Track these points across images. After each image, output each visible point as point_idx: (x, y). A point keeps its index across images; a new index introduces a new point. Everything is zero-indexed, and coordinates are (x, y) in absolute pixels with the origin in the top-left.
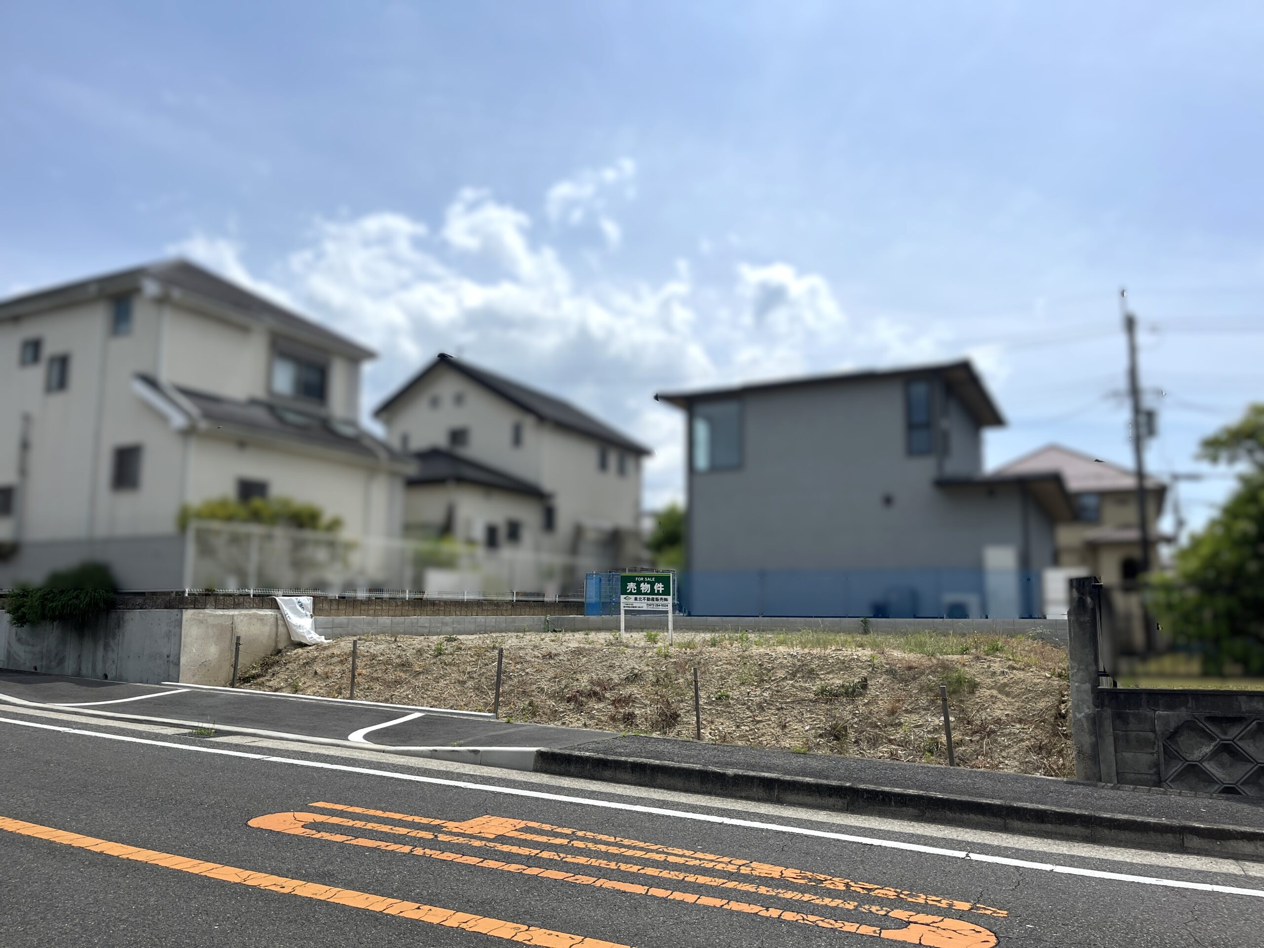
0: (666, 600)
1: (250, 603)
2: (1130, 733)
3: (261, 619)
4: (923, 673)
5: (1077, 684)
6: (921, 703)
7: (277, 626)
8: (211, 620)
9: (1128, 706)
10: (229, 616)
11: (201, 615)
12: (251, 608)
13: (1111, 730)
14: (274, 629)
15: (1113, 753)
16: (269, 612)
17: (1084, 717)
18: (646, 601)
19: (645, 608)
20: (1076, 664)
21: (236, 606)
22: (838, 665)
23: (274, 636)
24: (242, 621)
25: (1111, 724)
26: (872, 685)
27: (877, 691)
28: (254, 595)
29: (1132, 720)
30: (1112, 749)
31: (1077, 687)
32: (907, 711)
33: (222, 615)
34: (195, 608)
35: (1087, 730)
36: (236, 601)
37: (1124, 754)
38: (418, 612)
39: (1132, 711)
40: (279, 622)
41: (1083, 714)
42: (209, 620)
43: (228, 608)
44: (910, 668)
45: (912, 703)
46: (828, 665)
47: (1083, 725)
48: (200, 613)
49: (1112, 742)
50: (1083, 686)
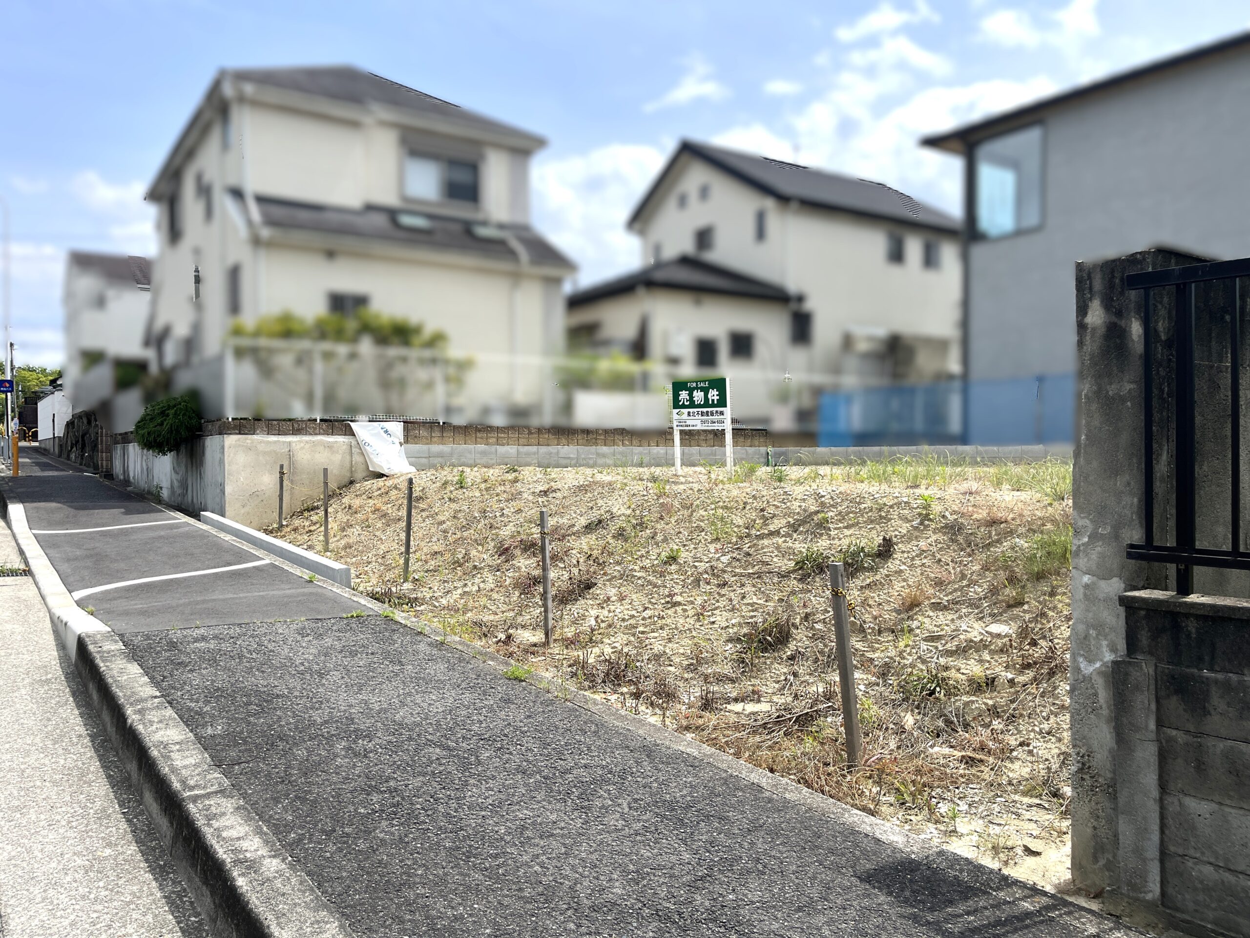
0: (722, 413)
1: (315, 429)
2: (1210, 742)
3: (330, 447)
4: (1011, 533)
5: (1086, 579)
6: (975, 592)
7: (351, 454)
8: (261, 447)
9: (1207, 658)
10: (284, 442)
11: (248, 441)
12: (316, 434)
13: (1152, 726)
14: (348, 457)
15: (1155, 793)
16: (340, 440)
17: (1100, 672)
18: (700, 417)
19: (700, 427)
20: (1087, 522)
21: (297, 432)
22: (870, 514)
23: (348, 465)
24: (302, 448)
25: (1153, 706)
26: (903, 552)
27: (904, 564)
28: (321, 420)
29: (1217, 702)
30: (1150, 779)
31: (1087, 586)
32: (937, 607)
33: (275, 442)
34: (240, 434)
35: (1105, 712)
36: (295, 427)
37: (1191, 804)
38: (564, 441)
39: (1220, 676)
40: (353, 450)
41: (1098, 665)
42: (258, 446)
43: (286, 434)
44: (993, 522)
45: (955, 590)
46: (856, 513)
47: (1096, 694)
48: (247, 439)
49: (1154, 760)
50: (1103, 584)
